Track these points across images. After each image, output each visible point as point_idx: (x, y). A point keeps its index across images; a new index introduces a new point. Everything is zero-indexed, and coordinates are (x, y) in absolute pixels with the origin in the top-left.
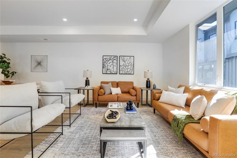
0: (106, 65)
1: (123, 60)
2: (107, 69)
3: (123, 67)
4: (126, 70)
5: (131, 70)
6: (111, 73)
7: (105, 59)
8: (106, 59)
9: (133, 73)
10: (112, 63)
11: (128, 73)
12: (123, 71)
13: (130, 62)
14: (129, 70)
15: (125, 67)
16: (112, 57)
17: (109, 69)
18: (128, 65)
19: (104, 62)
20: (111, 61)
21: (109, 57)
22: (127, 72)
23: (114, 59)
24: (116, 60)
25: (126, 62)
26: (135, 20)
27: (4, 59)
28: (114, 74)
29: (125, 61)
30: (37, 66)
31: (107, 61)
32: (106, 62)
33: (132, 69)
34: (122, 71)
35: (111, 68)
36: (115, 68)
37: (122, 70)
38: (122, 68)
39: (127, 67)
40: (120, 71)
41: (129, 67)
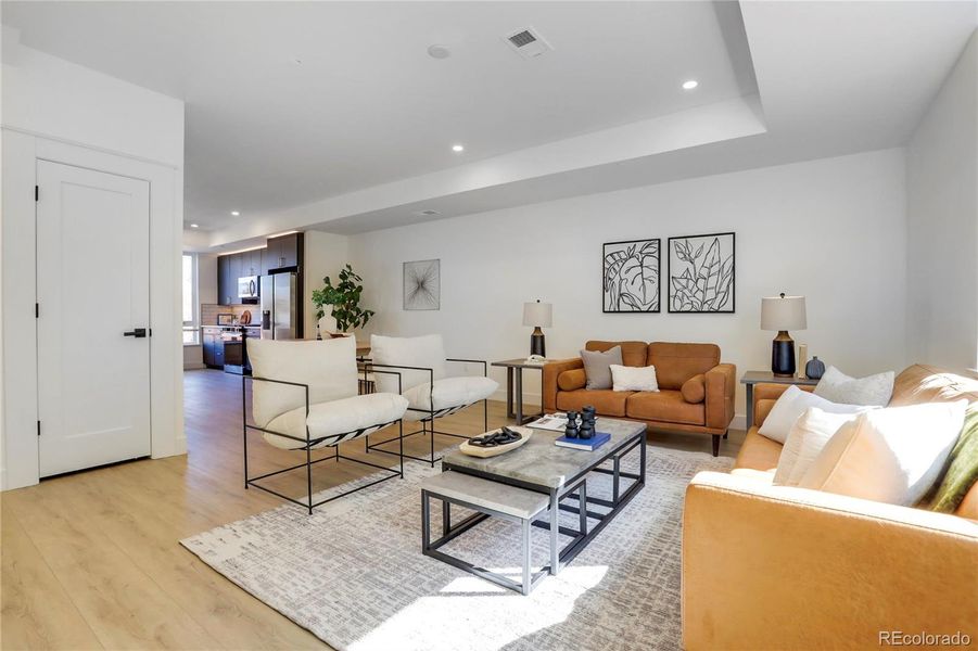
0: (617, 280)
1: (681, 256)
2: (621, 295)
3: (684, 282)
4: (700, 295)
5: (720, 296)
6: (635, 309)
7: (611, 255)
8: (615, 255)
9: (729, 307)
10: (639, 270)
11: (706, 308)
12: (686, 300)
13: (716, 259)
14: (710, 294)
15: (691, 283)
16: (639, 246)
17: (629, 295)
18: (704, 272)
19: (607, 266)
20: (633, 262)
21: (624, 247)
22: (704, 303)
23: (648, 255)
24: (656, 255)
25: (698, 262)
26: (690, 85)
27: (350, 279)
28: (647, 312)
29: (693, 256)
30: (416, 292)
31: (621, 264)
32: (616, 266)
33: (724, 288)
34: (681, 300)
35: (635, 290)
36: (652, 289)
37: (680, 294)
38: (679, 287)
39: (701, 283)
40: (672, 299)
41: (712, 281)
